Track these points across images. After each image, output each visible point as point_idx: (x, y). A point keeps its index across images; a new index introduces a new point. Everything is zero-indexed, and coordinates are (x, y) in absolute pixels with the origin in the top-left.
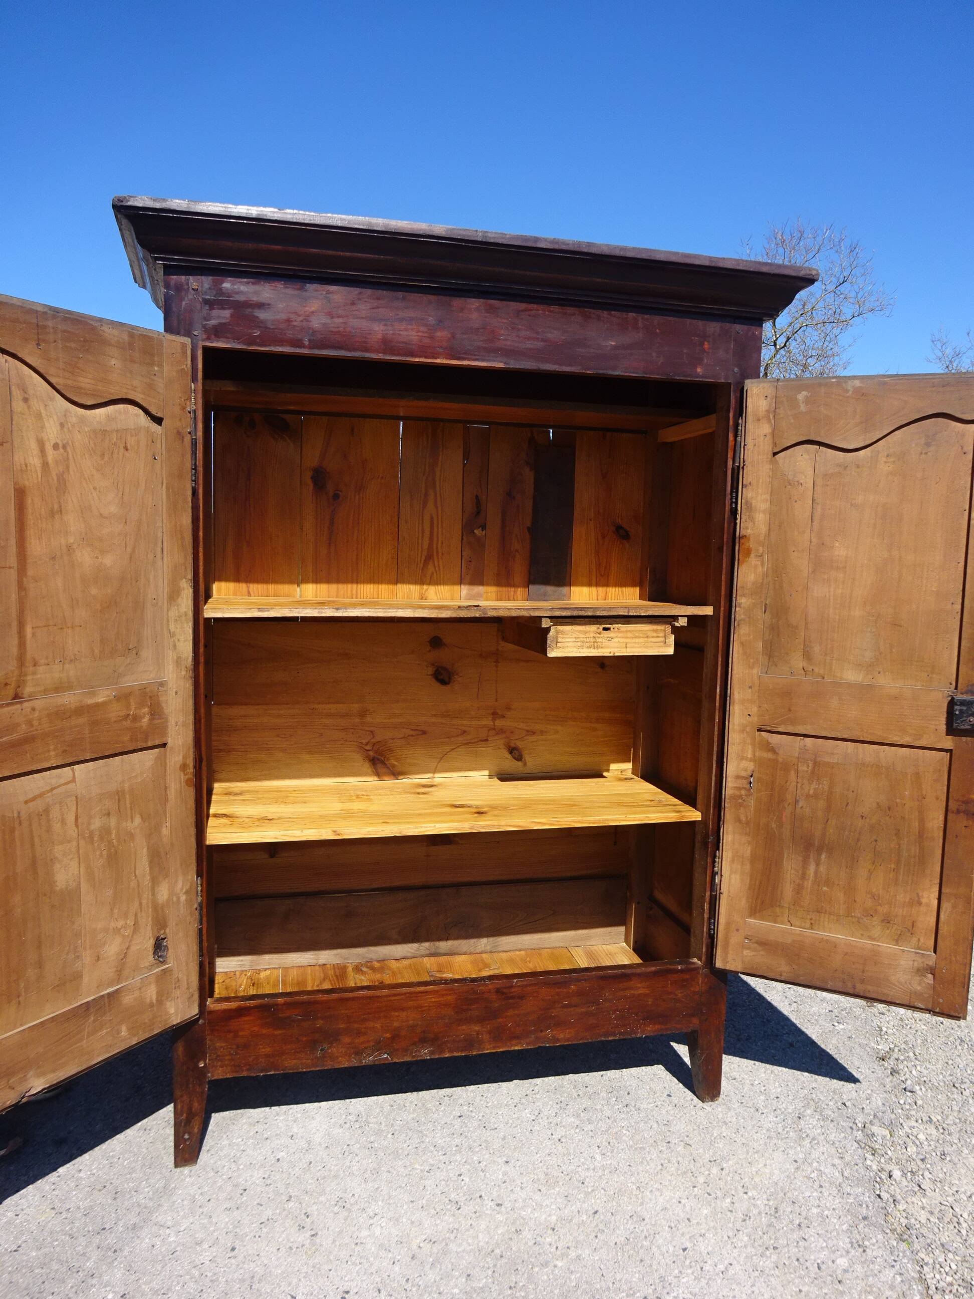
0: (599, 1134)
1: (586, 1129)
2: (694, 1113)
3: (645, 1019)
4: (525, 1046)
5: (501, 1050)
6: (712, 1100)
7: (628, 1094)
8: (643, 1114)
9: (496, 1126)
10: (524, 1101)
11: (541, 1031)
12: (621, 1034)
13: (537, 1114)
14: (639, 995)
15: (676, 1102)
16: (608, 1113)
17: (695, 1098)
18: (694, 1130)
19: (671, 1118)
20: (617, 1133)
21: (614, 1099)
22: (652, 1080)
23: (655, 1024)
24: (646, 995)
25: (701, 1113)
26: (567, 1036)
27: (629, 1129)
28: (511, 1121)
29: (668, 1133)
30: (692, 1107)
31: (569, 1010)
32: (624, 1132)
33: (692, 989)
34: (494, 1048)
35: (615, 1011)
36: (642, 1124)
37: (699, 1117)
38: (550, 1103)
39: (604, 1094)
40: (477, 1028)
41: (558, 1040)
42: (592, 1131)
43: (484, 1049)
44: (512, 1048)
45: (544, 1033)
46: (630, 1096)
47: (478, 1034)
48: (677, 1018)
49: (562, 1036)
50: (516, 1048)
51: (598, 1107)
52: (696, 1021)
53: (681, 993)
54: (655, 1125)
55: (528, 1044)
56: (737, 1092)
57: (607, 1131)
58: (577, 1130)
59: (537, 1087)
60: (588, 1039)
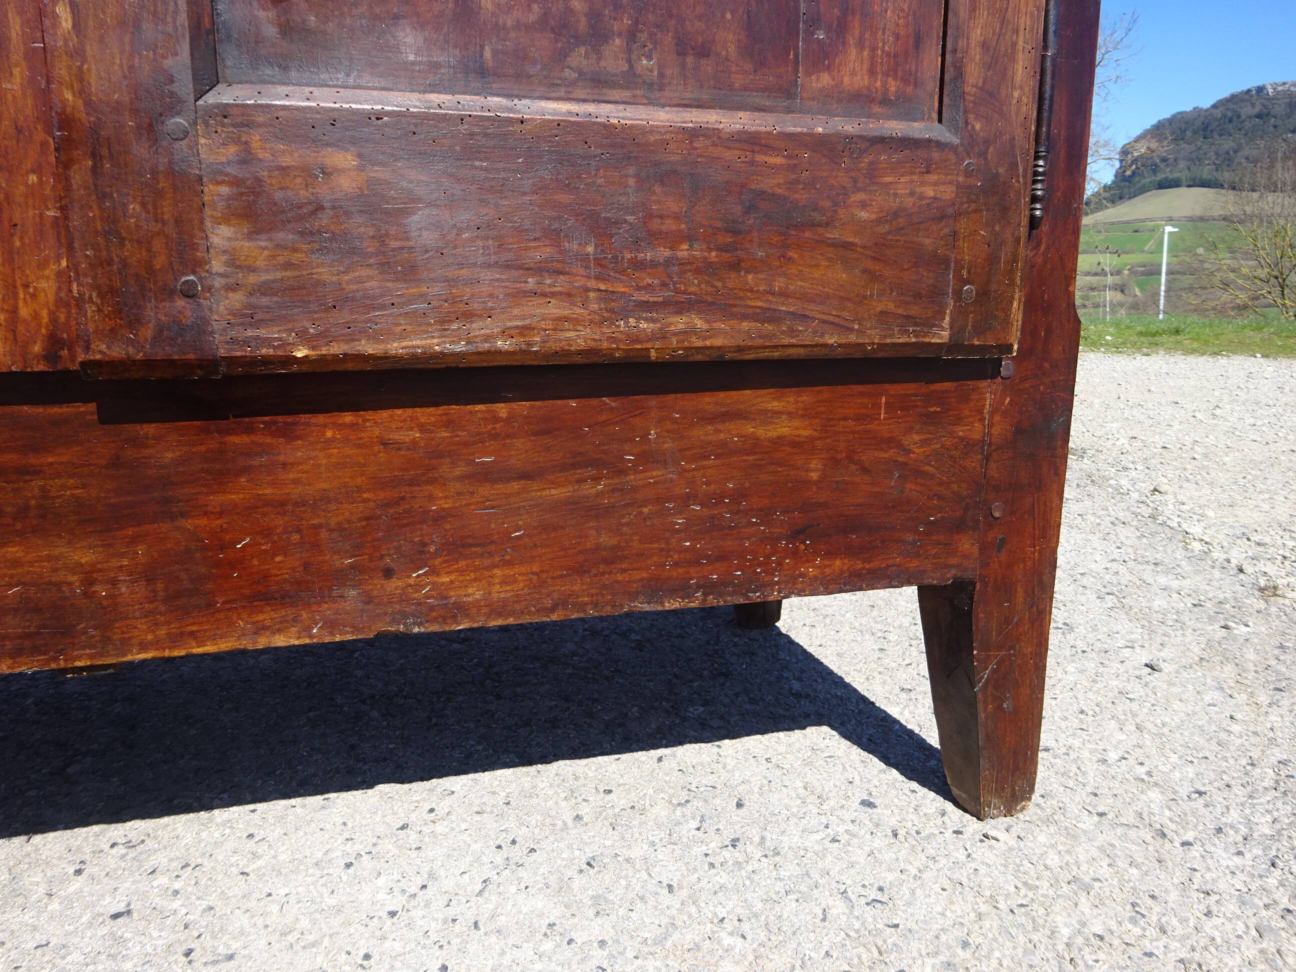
0: (630, 954)
1: (580, 937)
2: (961, 856)
3: (797, 534)
4: (318, 634)
5: (210, 648)
6: (1009, 813)
7: (739, 805)
8: (790, 870)
9: (235, 945)
10: (388, 846)
11: (388, 573)
12: (708, 587)
13: (414, 889)
14: (779, 441)
15: (893, 821)
16: (670, 872)
17: (949, 806)
18: (980, 916)
19: (891, 877)
20: (697, 947)
21: (694, 824)
22: (807, 763)
23: (830, 554)
24: (796, 444)
25: (982, 852)
26: (499, 593)
27: (746, 927)
28: (304, 923)
29: (892, 937)
30: (949, 834)
31: (501, 488)
32: (727, 941)
33: (961, 431)
34: (175, 640)
35: (686, 500)
36: (790, 906)
37: (983, 870)
38: (476, 847)
39: (661, 811)
40: (86, 557)
41: (461, 610)
42: (602, 943)
43: (125, 645)
44: (262, 642)
45: (395, 585)
46: (743, 812)
47: (89, 582)
48: (910, 537)
49: (475, 593)
50: (280, 641)
51: (637, 853)
52: (967, 545)
53: (924, 443)
54: (838, 907)
55: (331, 625)
56: (1071, 784)
57: (659, 941)
58: (548, 946)
59: (448, 801)
60: (582, 607)
